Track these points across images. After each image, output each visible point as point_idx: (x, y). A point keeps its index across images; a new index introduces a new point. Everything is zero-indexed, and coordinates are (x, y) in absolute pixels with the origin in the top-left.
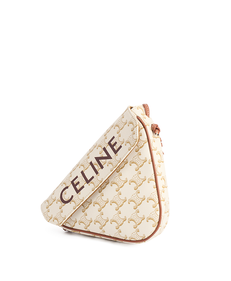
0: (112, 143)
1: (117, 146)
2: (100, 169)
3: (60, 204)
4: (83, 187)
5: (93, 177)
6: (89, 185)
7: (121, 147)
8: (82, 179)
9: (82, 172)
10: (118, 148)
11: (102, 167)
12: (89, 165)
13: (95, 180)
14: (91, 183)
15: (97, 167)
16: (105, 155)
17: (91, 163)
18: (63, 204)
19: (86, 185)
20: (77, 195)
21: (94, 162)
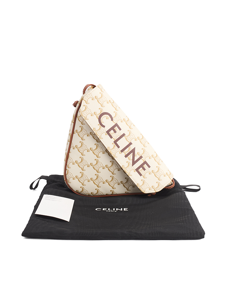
0: (145, 166)
1: (142, 171)
2: (125, 154)
3: (99, 113)
4: (111, 137)
5: (119, 147)
6: (113, 143)
7: (141, 175)
8: (118, 135)
9: (124, 135)
10: (140, 172)
11: (126, 156)
12: (129, 141)
13: (116, 149)
14: (114, 145)
15: (127, 151)
16: (136, 159)
17: (131, 144)
18: (98, 116)
19: (113, 140)
20: (105, 132)
21: (131, 147)
